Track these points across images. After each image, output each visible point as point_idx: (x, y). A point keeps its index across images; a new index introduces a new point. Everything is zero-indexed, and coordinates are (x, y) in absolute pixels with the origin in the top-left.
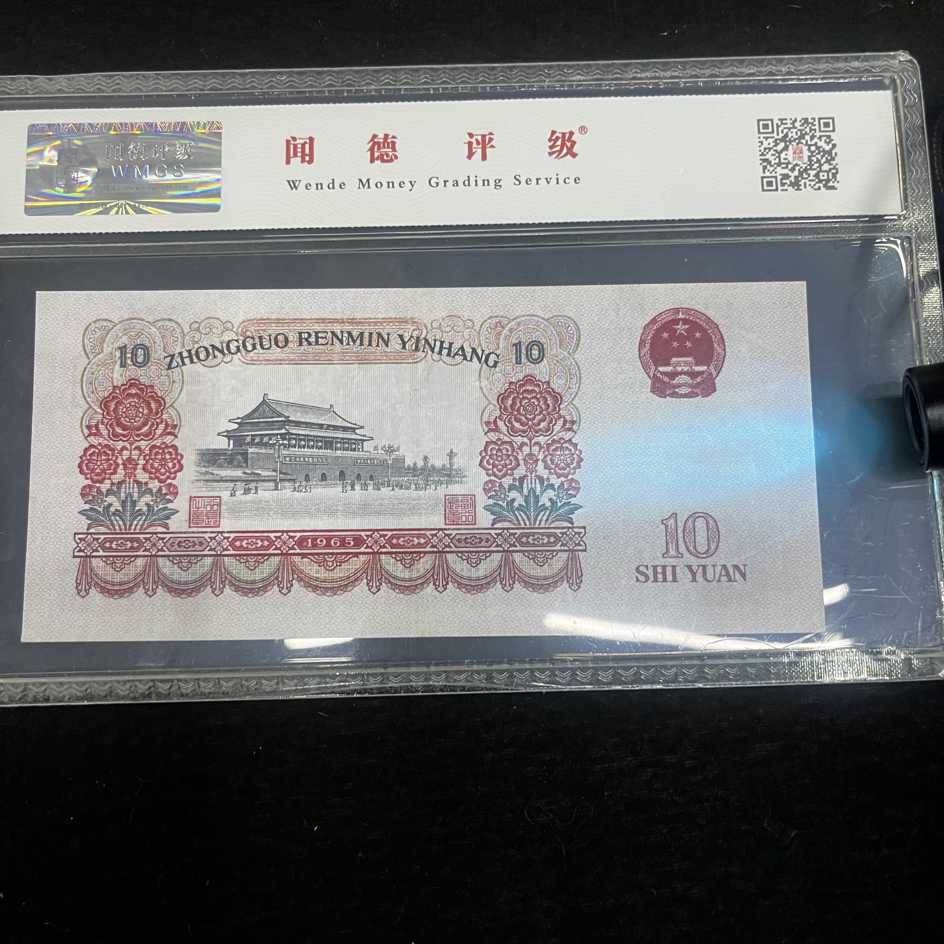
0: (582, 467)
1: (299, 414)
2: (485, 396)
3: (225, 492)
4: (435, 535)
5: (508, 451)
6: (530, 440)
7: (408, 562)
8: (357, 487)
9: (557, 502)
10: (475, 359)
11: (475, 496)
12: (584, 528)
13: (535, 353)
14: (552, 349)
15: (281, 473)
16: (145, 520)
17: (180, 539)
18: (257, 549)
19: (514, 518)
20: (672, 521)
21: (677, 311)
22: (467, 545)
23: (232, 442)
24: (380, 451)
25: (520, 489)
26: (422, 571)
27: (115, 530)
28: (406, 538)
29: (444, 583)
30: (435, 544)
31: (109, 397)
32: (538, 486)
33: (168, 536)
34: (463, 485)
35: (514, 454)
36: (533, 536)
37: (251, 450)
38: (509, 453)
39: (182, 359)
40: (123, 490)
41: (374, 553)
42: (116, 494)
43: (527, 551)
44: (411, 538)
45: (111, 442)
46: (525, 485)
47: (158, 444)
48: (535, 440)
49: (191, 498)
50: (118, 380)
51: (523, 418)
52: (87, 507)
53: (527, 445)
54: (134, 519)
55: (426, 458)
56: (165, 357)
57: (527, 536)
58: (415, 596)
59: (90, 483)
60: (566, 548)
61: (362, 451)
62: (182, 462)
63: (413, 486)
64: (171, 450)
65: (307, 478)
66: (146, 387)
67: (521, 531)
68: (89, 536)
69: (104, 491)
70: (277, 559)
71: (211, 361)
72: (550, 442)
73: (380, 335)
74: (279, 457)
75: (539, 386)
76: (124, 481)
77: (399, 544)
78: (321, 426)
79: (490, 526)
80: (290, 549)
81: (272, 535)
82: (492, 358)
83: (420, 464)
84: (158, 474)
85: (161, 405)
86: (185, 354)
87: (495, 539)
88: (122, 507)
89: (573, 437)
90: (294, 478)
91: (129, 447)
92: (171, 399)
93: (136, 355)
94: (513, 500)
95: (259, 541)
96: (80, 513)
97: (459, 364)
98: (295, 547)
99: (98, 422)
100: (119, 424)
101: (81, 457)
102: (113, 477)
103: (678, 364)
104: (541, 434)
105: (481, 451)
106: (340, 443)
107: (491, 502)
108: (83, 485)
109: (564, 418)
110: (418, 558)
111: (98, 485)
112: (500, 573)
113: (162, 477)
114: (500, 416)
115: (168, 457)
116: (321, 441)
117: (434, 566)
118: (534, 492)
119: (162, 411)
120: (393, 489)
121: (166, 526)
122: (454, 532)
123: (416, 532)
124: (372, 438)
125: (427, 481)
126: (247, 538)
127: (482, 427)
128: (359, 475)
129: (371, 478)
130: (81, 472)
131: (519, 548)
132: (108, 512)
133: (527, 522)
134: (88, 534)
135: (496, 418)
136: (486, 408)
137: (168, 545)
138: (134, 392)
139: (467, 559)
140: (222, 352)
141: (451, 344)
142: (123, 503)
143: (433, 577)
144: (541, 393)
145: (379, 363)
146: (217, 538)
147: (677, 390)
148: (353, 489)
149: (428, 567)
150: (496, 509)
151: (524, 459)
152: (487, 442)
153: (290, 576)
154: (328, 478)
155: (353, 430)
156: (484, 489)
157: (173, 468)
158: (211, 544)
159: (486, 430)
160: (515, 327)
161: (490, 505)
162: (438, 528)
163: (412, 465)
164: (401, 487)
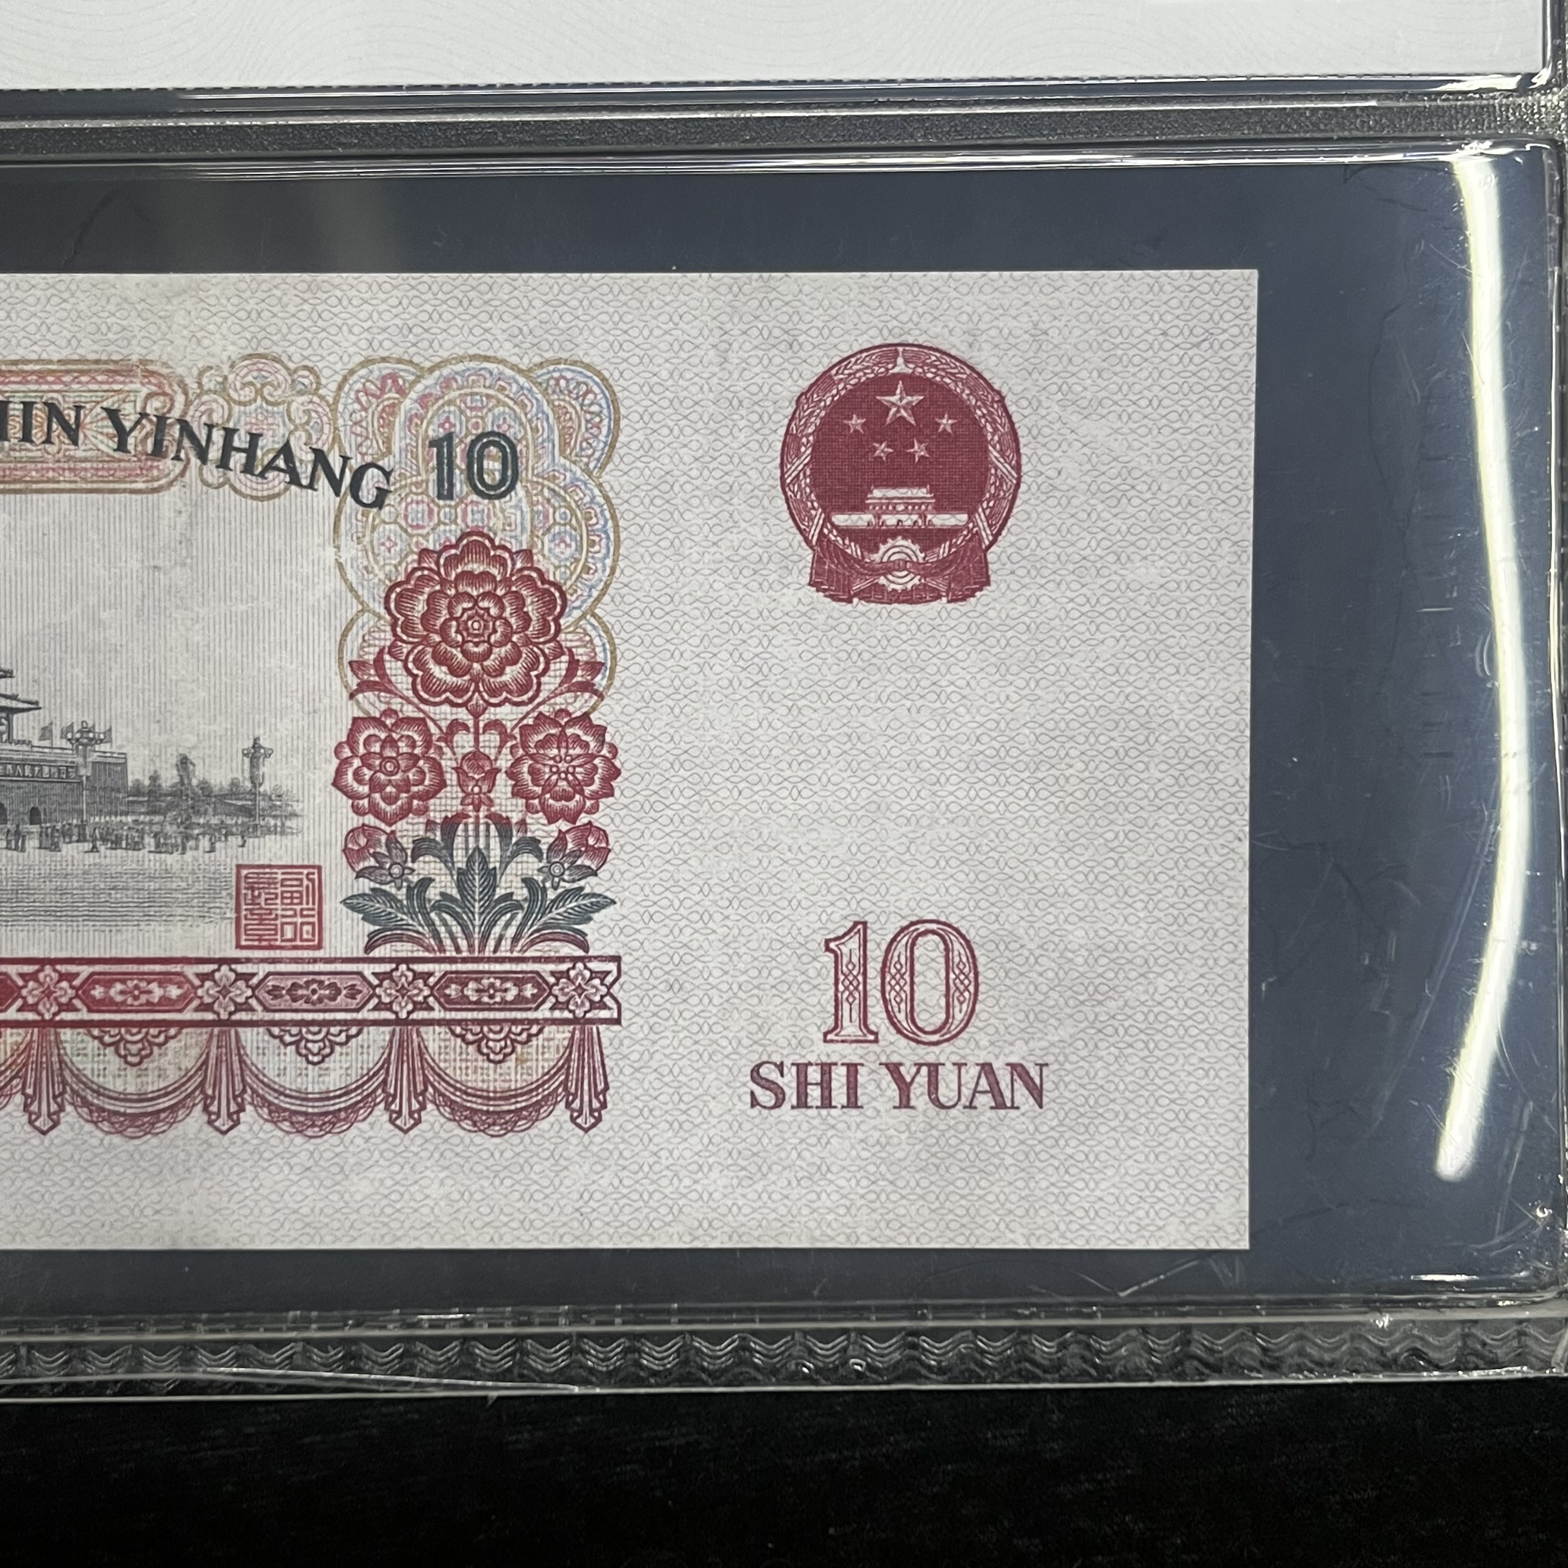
0: (617, 793)
2: (352, 589)
4: (210, 976)
5: (413, 745)
6: (476, 715)
7: (134, 1048)
9: (544, 889)
10: (323, 482)
11: (319, 868)
12: (617, 959)
13: (493, 466)
14: (538, 457)
19: (426, 930)
20: (853, 944)
21: (889, 351)
22: (296, 1005)
24: (58, 742)
25: (445, 853)
26: (173, 1076)
28: (130, 984)
29: (233, 1108)
30: (207, 1000)
32: (495, 843)
34: (286, 840)
35: (432, 753)
36: (479, 981)
38: (417, 751)
41: (42, 1024)
43: (459, 1022)
44: (143, 985)
46: (459, 841)
48: (491, 714)
51: (457, 653)
53: (466, 728)
55: (184, 763)
57: (462, 980)
58: (155, 1141)
60: (567, 1015)
61: (10, 740)
63: (149, 841)
67: (447, 967)
72: (530, 721)
73: (53, 410)
75: (503, 563)
77: (112, 1002)
79: (361, 954)
82: (372, 481)
87: (374, 988)
89: (594, 708)
94: (426, 882)
97: (278, 495)
103: (889, 506)
104: (506, 700)
105: (340, 744)
107: (365, 885)
109: (571, 655)
110: (162, 1038)
112: (385, 1081)
114: (393, 646)
117: (205, 1062)
118: (485, 861)
120: (94, 849)
122: (263, 970)
123: (157, 968)
124: (35, 706)
125: (190, 826)
127: (343, 677)
128: (1, 807)
129: (34, 816)
131: (438, 1014)
133: (463, 944)
135: (381, 652)
136: (352, 622)
139: (297, 1043)
141: (254, 438)
143: (203, 1092)
144: (506, 582)
145: (54, 491)
147: (882, 580)
149: (189, 1062)
150: (378, 906)
151: (459, 770)
152: (355, 720)
156: (345, 850)
159: (354, 682)
160: (437, 391)
161: (363, 895)
162: (217, 956)
163: (147, 782)
164: (116, 844)
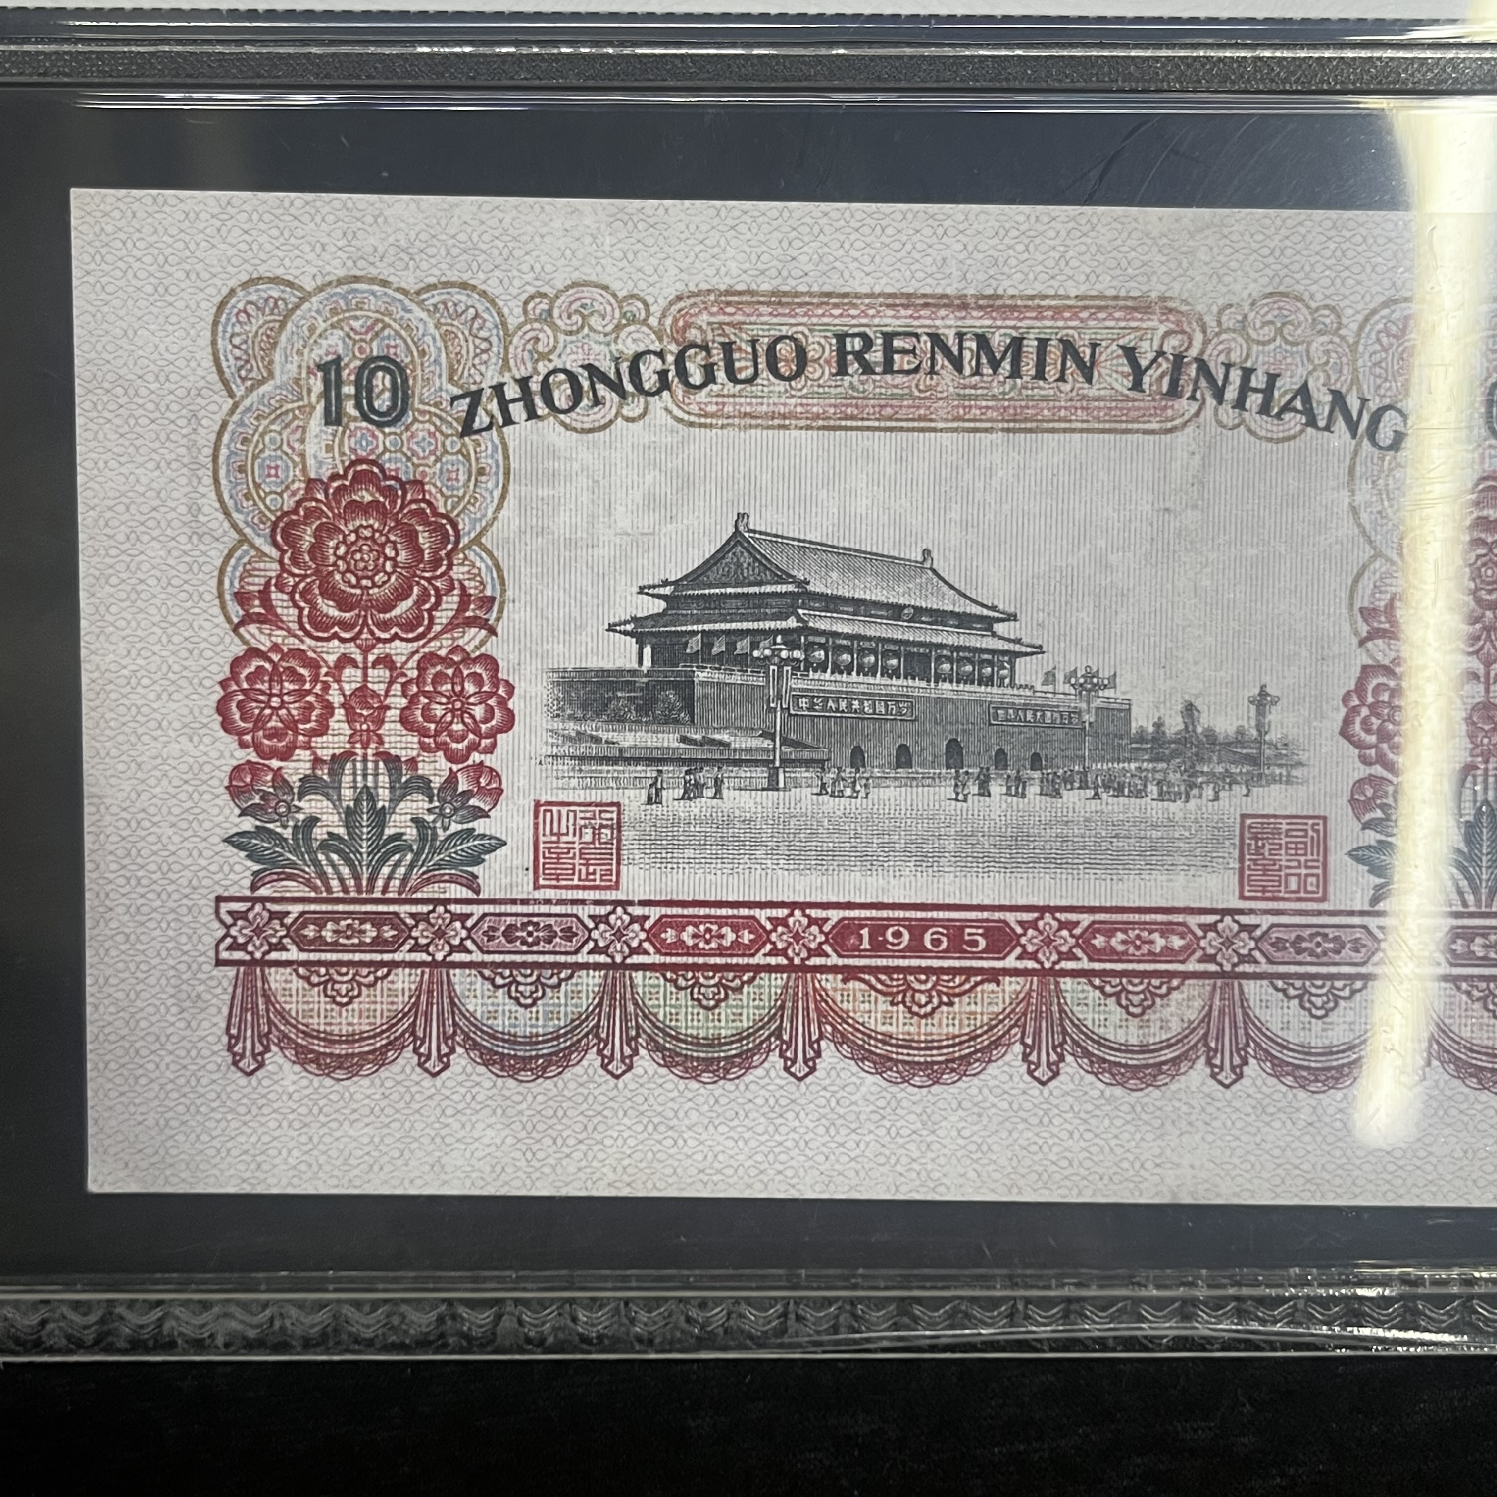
1: (834, 575)
2: (1365, 535)
3: (631, 793)
4: (1213, 927)
6: (1487, 665)
7: (1136, 999)
8: (997, 788)
10: (1340, 424)
11: (1325, 819)
15: (785, 741)
16: (411, 867)
17: (509, 920)
18: (721, 951)
22: (1299, 958)
23: (647, 650)
24: (1062, 687)
25: (1452, 805)
26: (1176, 1027)
27: (329, 889)
28: (1132, 934)
29: (1237, 1061)
30: (1212, 951)
31: (295, 511)
33: (478, 910)
34: (1291, 789)
36: (1485, 936)
37: (701, 676)
39: (504, 405)
40: (347, 779)
41: (1042, 973)
42: (330, 790)
43: (1465, 978)
44: (1145, 934)
45: (308, 641)
46: (1467, 794)
47: (443, 653)
49: (538, 805)
50: (320, 464)
51: (1469, 600)
52: (248, 824)
53: (1480, 678)
54: (383, 861)
55: (1189, 709)
56: (454, 399)
57: (1469, 935)
58: (1157, 1093)
59: (254, 758)
61: (1012, 684)
62: (510, 705)
63: (1153, 789)
64: (478, 669)
65: (858, 758)
66: (403, 485)
67: (1453, 922)
68: (258, 908)
69: (294, 780)
70: (778, 980)
71: (585, 415)
73: (1068, 347)
74: (779, 697)
76: (348, 755)
77: (1113, 951)
78: (896, 611)
79: (1366, 908)
80: (812, 953)
81: (762, 915)
82: (1389, 423)
83: (1174, 724)
84: (444, 737)
85: (446, 536)
86: (513, 391)
87: (1378, 941)
88: (347, 827)
90: (822, 755)
91: (359, 658)
92: (474, 521)
93: (370, 389)
95: (726, 930)
96: (228, 840)
97: (1294, 437)
98: (827, 948)
99: (268, 584)
100: (329, 592)
101: (223, 684)
102: (317, 741)
105: (1349, 693)
106: (950, 660)
107: (1372, 838)
108: (235, 763)
110: (1164, 990)
111: (275, 764)
113: (454, 745)
115: (470, 688)
116: (897, 655)
117: (1209, 1015)
118: (1493, 814)
119: (449, 555)
120: (1097, 796)
121: (472, 882)
122: (1266, 921)
123: (1160, 918)
124: (1039, 650)
125: (1194, 775)
126: (695, 921)
127: (1353, 623)
128: (1001, 752)
129: (1036, 762)
130: (227, 726)
131: (1445, 968)
132: (308, 838)
133: (1470, 898)
134: (255, 900)
135: (1393, 598)
136: (1364, 567)
137: (478, 935)
138: (368, 498)
139: (1300, 997)
140: (616, 387)
141: (1272, 378)
142: (350, 816)
143: (1206, 1045)
145: (1065, 430)
146: (612, 918)
148: (984, 792)
149: (1192, 1015)
150: (1385, 859)
151: (1468, 720)
152: (1365, 668)
153: (814, 1027)
154: (915, 759)
155: (987, 624)
156: (1352, 801)
157: (486, 721)
158: (595, 934)
159: (1364, 629)
161: (1369, 847)
162: (1220, 906)
163: (1151, 729)
164: (1119, 791)
